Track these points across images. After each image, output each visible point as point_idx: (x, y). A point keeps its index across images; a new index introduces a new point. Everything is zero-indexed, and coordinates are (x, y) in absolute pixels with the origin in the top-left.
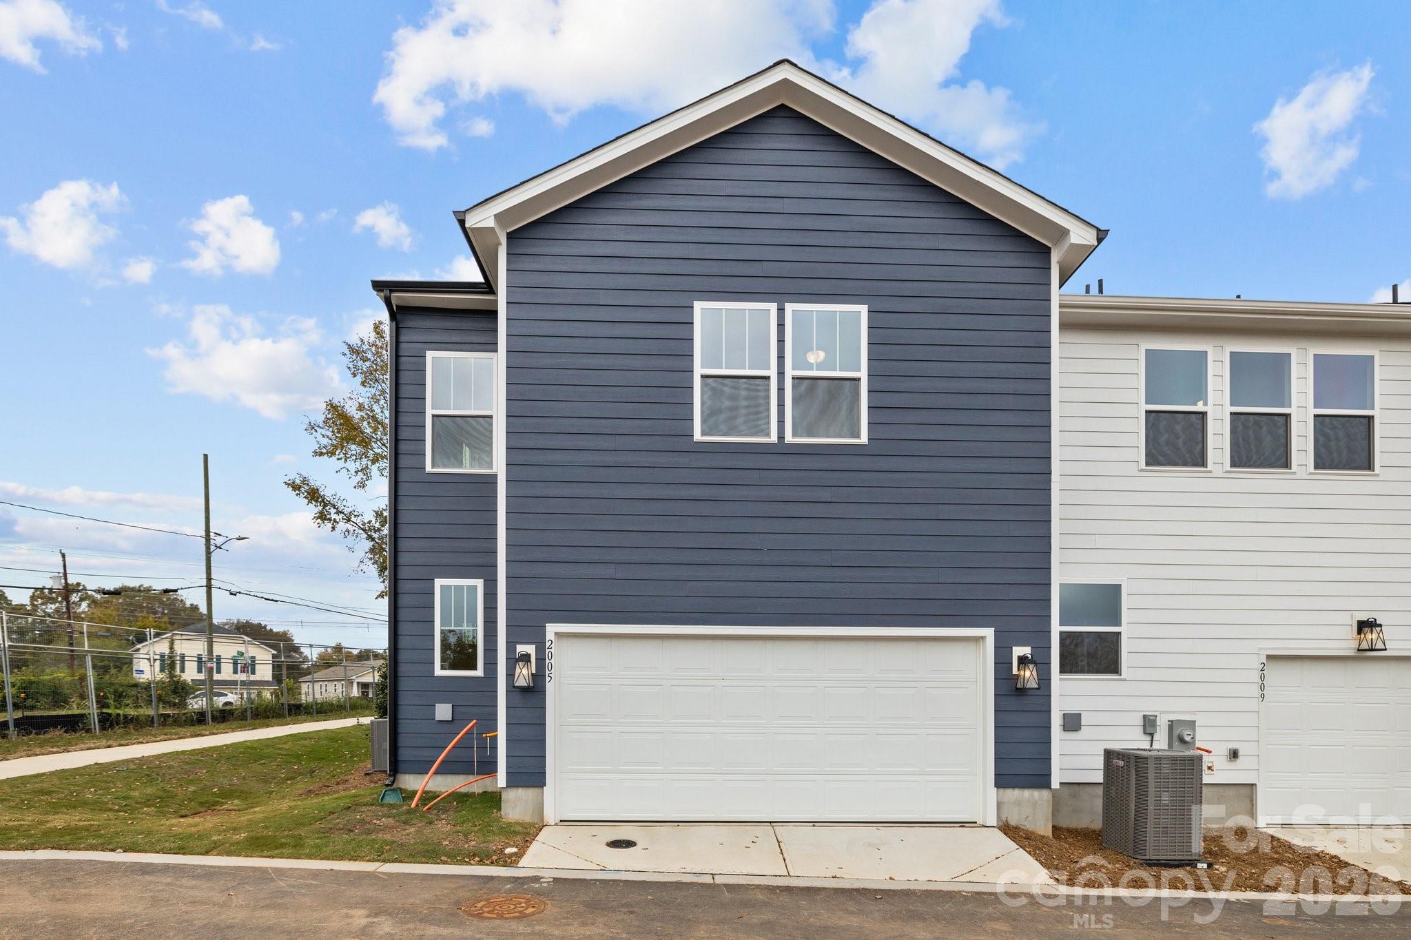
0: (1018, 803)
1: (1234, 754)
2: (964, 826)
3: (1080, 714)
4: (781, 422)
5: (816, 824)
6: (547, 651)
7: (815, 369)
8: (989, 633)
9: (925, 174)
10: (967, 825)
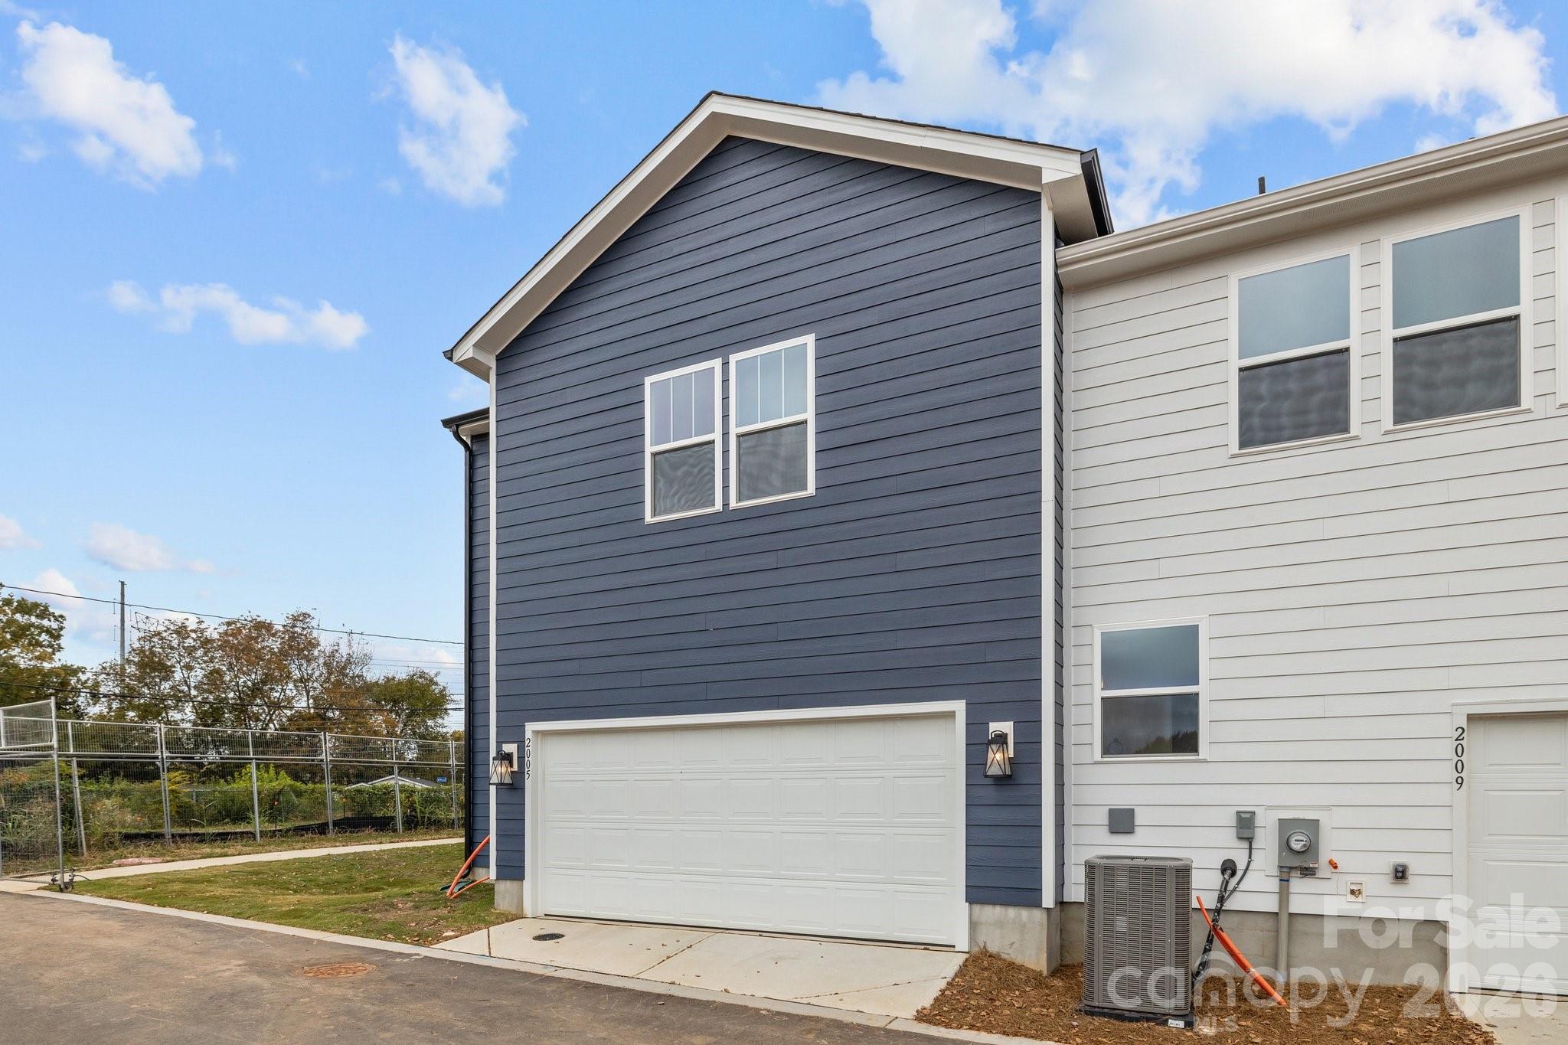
0: (1000, 924)
1: (1400, 874)
2: (928, 949)
3: (1133, 810)
4: (726, 487)
5: (763, 934)
6: (526, 748)
7: (759, 421)
8: (959, 707)
9: (884, 157)
10: (931, 948)
